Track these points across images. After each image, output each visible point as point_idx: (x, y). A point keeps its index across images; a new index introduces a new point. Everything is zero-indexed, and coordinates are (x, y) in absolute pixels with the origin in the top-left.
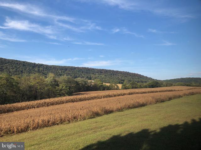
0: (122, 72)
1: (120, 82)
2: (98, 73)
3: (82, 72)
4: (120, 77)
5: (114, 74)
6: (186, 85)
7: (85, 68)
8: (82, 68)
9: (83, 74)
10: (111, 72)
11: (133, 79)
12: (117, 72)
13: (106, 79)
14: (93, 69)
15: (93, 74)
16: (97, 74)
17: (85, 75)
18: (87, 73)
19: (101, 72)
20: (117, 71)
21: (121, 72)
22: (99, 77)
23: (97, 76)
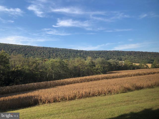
1: (149, 62)
3: (114, 55)
4: (149, 57)
5: (143, 55)
7: (116, 51)
8: (114, 51)
10: (140, 53)
13: (135, 60)
14: (123, 52)
15: (123, 55)
16: (127, 55)
18: (118, 55)
19: (130, 54)
20: (146, 52)
22: (129, 58)
23: (127, 57)
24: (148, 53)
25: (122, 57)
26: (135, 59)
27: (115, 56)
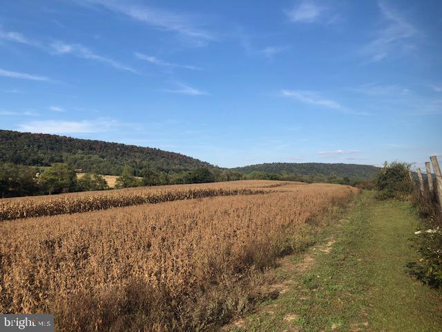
0: (144, 148)
1: (135, 172)
2: (83, 150)
3: (39, 147)
4: (138, 160)
5: (124, 153)
6: (268, 176)
7: (49, 136)
8: (41, 135)
9: (39, 152)
10: (118, 149)
11: (168, 164)
12: (132, 149)
13: (100, 164)
14: (70, 140)
15: (69, 151)
16: (80, 151)
17: (45, 154)
18: (52, 149)
19: (91, 149)
20: (133, 147)
21: (141, 150)
22: (85, 159)
23: (80, 156)
24: (136, 150)
25: (65, 154)
26: (101, 162)
27: (44, 151)
